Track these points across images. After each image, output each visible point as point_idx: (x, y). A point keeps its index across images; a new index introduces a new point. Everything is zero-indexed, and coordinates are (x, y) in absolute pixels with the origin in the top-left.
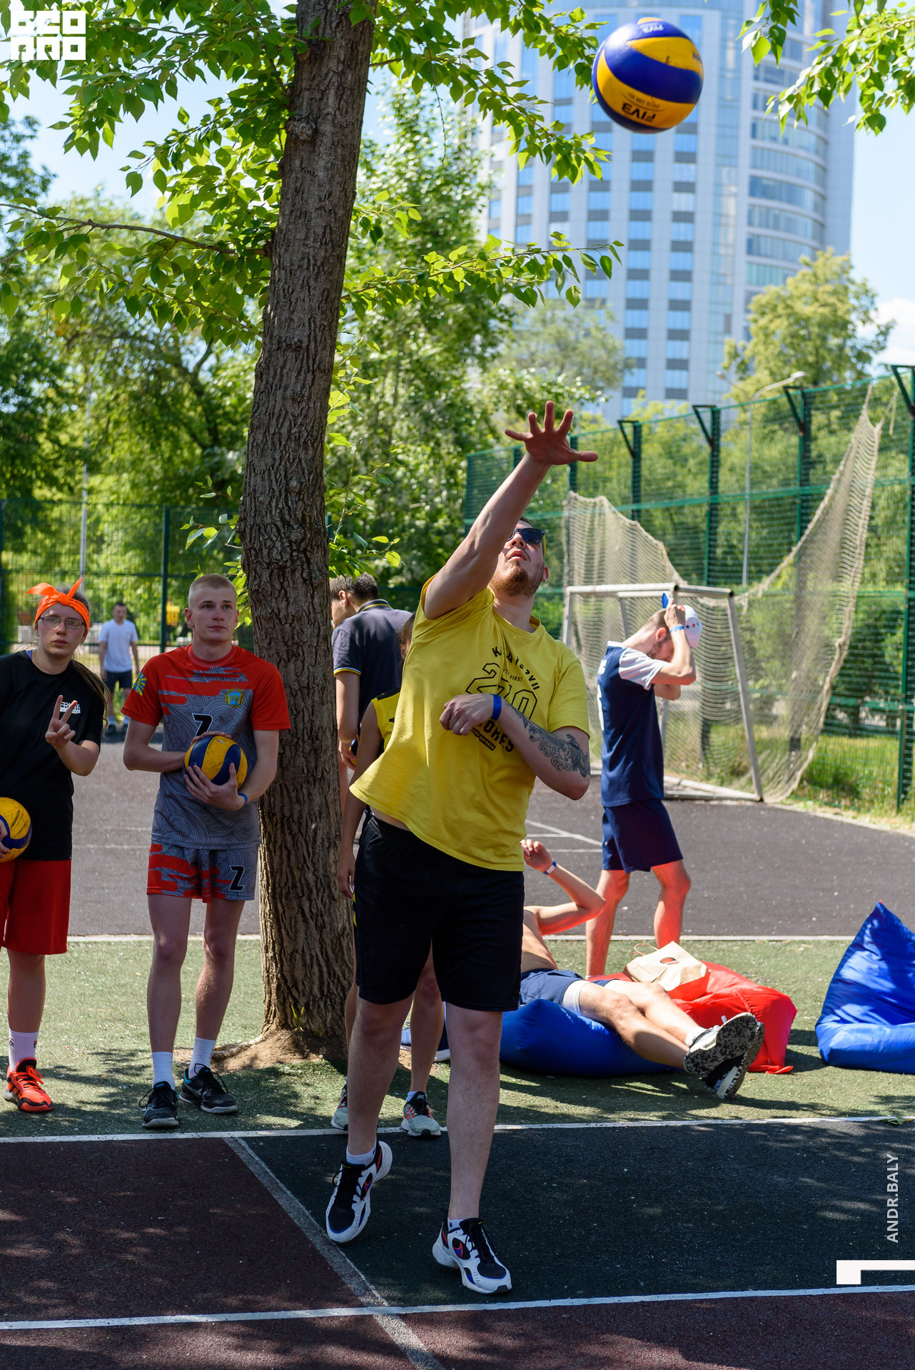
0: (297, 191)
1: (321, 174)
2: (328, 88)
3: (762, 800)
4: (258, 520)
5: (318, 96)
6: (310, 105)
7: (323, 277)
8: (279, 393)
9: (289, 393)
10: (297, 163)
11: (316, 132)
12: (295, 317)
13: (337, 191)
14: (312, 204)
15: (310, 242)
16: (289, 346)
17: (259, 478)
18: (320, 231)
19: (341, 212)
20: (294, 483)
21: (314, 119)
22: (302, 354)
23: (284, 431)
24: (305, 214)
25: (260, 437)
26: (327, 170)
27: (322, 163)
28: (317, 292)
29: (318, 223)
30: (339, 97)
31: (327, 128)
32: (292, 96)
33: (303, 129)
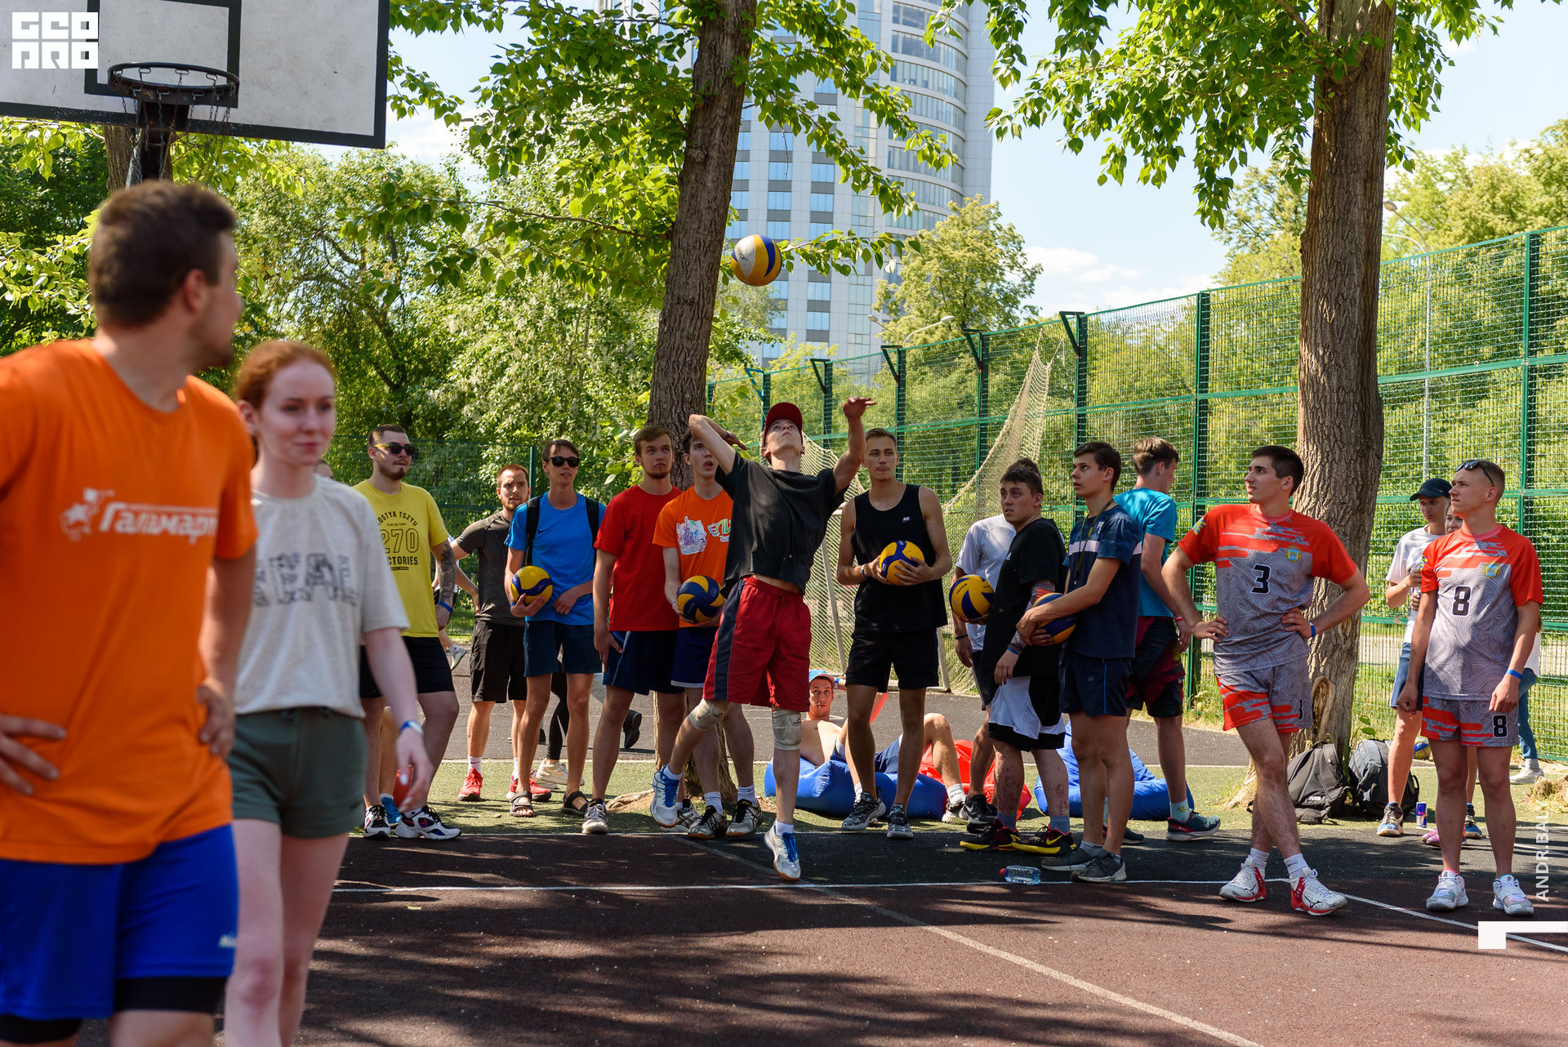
0: (693, 196)
1: (709, 185)
2: (716, 127)
3: (949, 691)
4: (662, 421)
5: (709, 132)
6: (703, 138)
7: (709, 254)
8: (678, 333)
9: (685, 333)
10: (693, 177)
11: (707, 156)
12: (690, 281)
13: (720, 195)
14: (703, 205)
15: (701, 231)
16: (686, 301)
17: (663, 392)
18: (708, 223)
19: (722, 211)
20: (688, 396)
21: (706, 147)
22: (695, 307)
23: (681, 359)
24: (697, 211)
25: (664, 364)
26: (713, 181)
27: (710, 177)
28: (706, 265)
29: (707, 217)
30: (723, 133)
31: (714, 154)
32: (689, 132)
33: (697, 154)
